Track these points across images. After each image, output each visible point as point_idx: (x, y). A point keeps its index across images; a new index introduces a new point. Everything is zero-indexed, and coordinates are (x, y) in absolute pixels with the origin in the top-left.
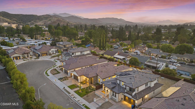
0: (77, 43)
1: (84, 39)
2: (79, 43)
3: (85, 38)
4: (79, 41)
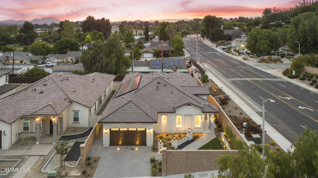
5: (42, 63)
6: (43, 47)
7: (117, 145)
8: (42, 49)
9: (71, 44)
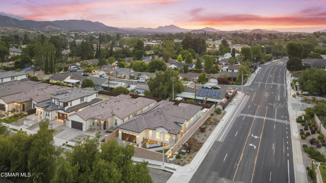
0: (6, 66)
1: (19, 60)
2: (11, 66)
3: (21, 58)
4: (11, 62)
5: (137, 79)
6: (142, 65)
7: (125, 140)
8: (141, 67)
9: (160, 65)
